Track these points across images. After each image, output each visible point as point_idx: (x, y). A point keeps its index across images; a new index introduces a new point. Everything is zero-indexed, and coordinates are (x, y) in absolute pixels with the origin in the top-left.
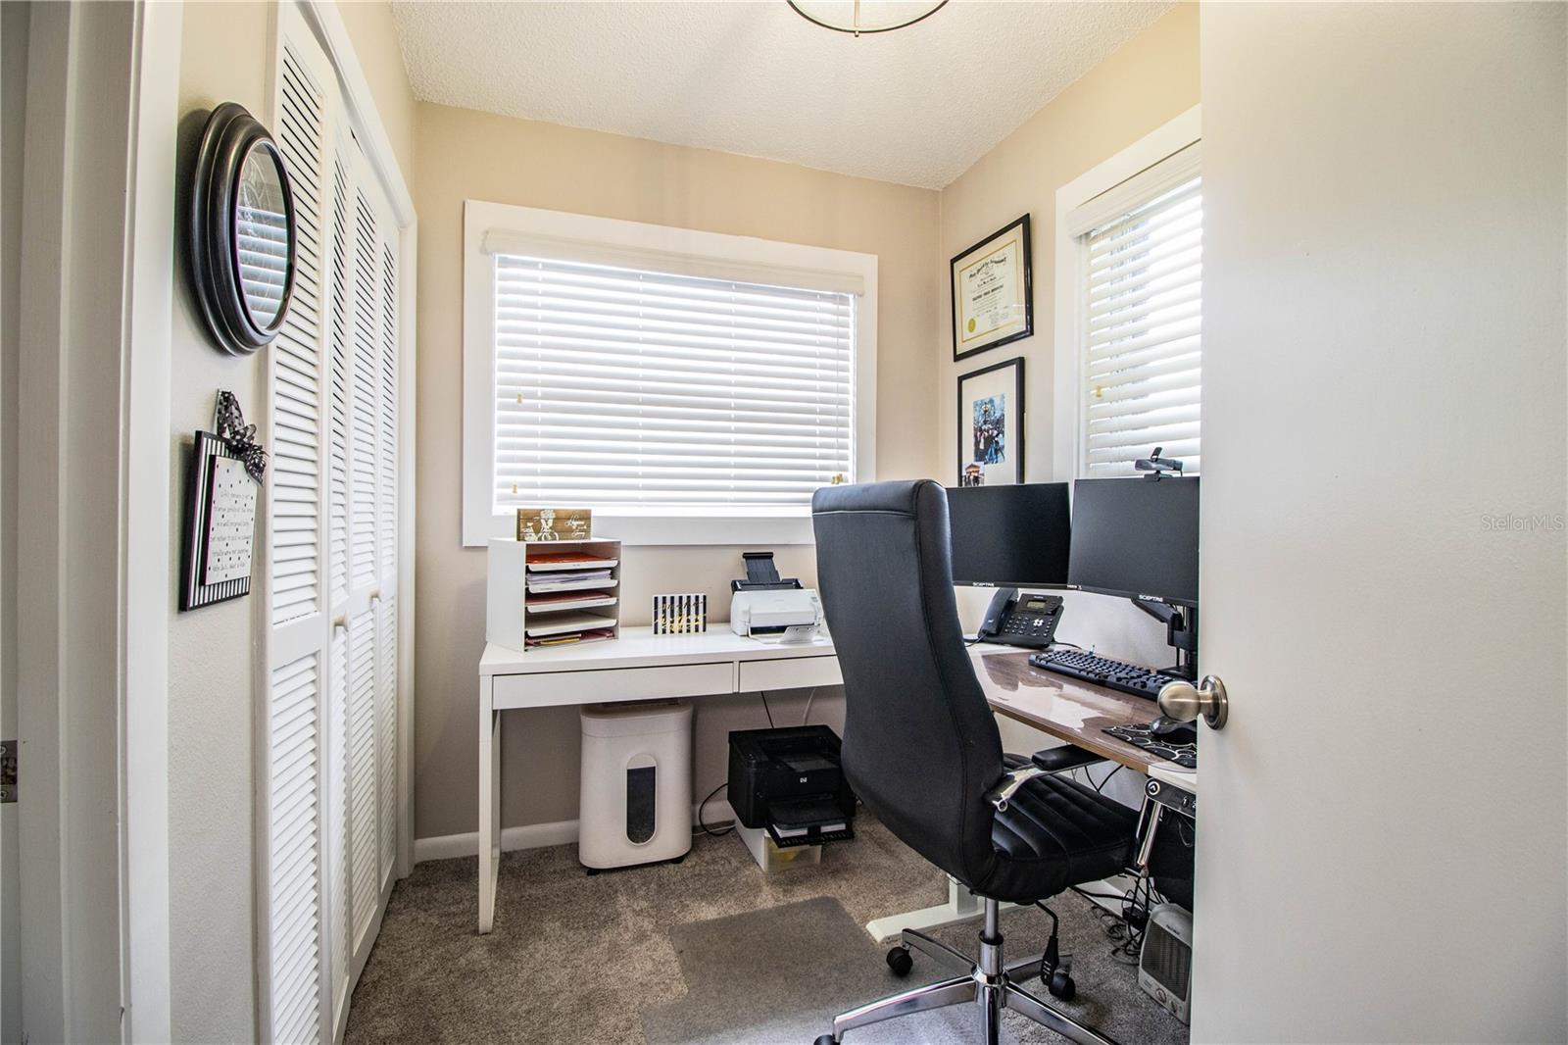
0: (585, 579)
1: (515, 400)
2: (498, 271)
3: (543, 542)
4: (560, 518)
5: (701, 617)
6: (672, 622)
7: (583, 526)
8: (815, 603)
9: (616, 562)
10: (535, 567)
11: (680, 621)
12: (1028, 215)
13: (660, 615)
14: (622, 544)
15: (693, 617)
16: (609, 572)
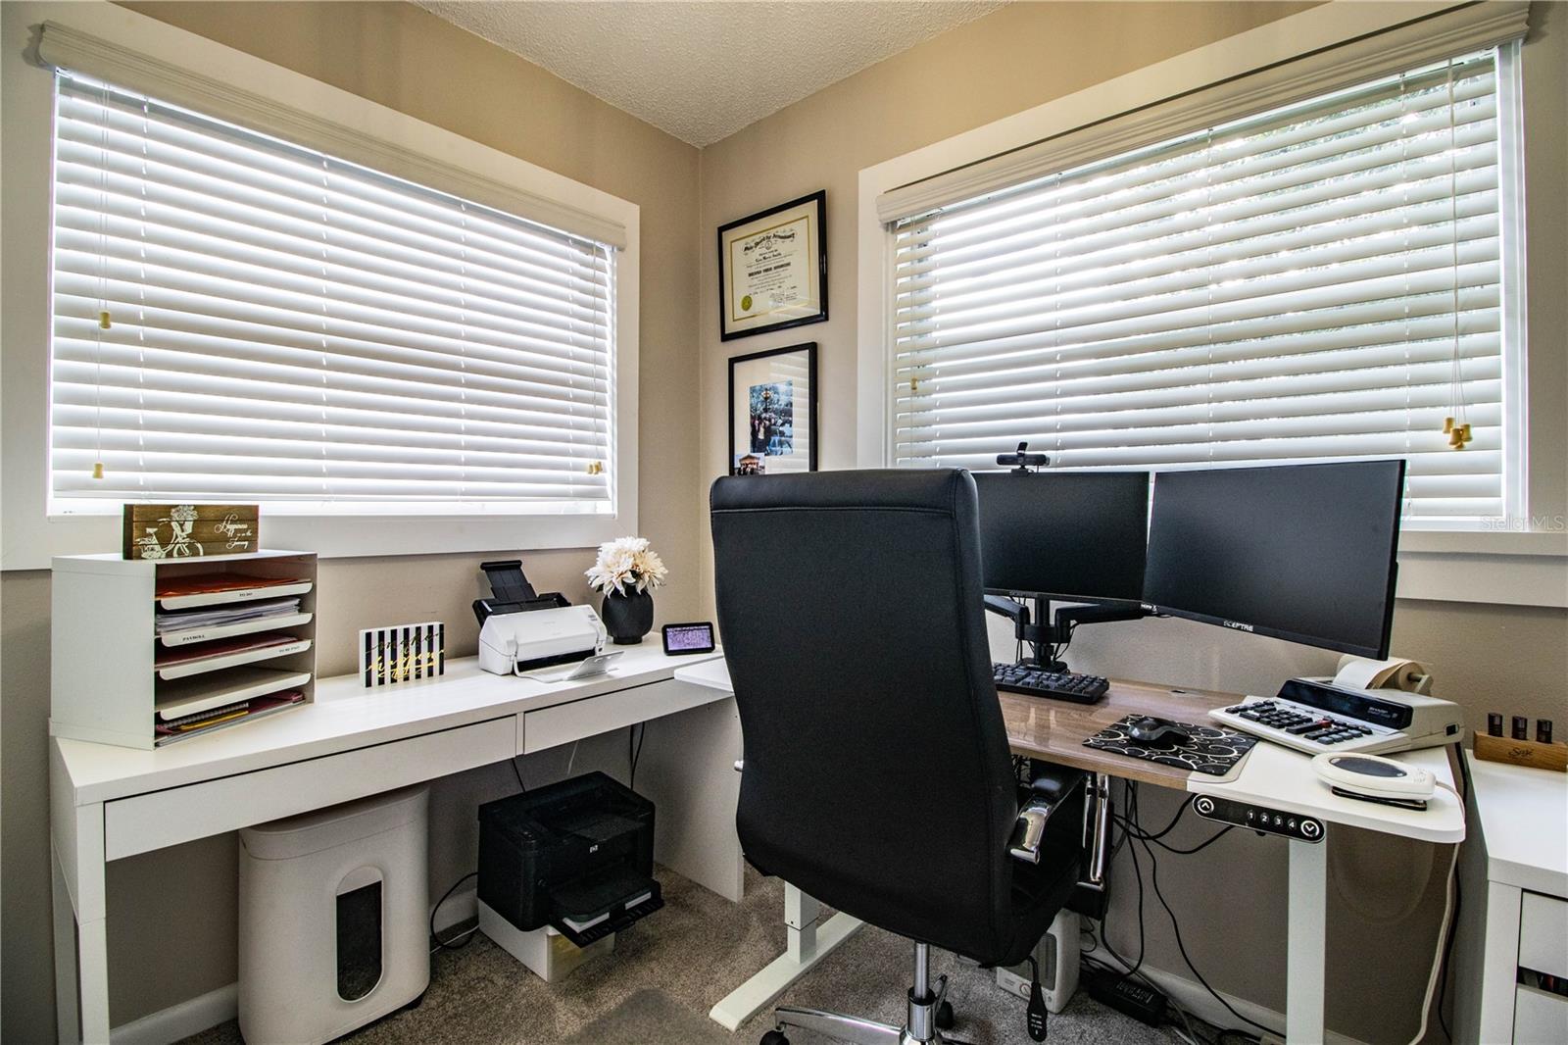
0: (259, 615)
1: (96, 323)
2: (60, 100)
3: (176, 560)
4: (207, 519)
5: (436, 655)
6: (394, 667)
7: (245, 531)
8: (594, 622)
9: (310, 585)
10: (171, 602)
11: (405, 664)
12: (824, 191)
13: (375, 657)
14: (319, 557)
15: (424, 655)
16: (297, 601)
